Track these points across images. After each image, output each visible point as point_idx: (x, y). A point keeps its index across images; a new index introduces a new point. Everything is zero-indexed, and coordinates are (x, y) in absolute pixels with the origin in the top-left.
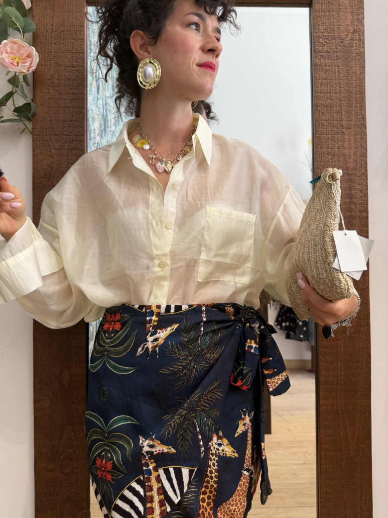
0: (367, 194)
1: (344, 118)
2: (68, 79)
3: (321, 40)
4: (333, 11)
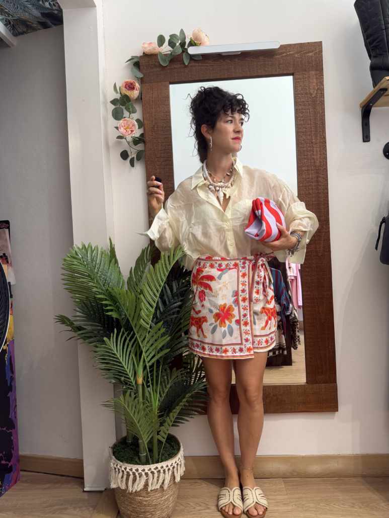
0: (327, 180)
1: (313, 138)
2: (162, 127)
3: (299, 96)
4: (306, 78)
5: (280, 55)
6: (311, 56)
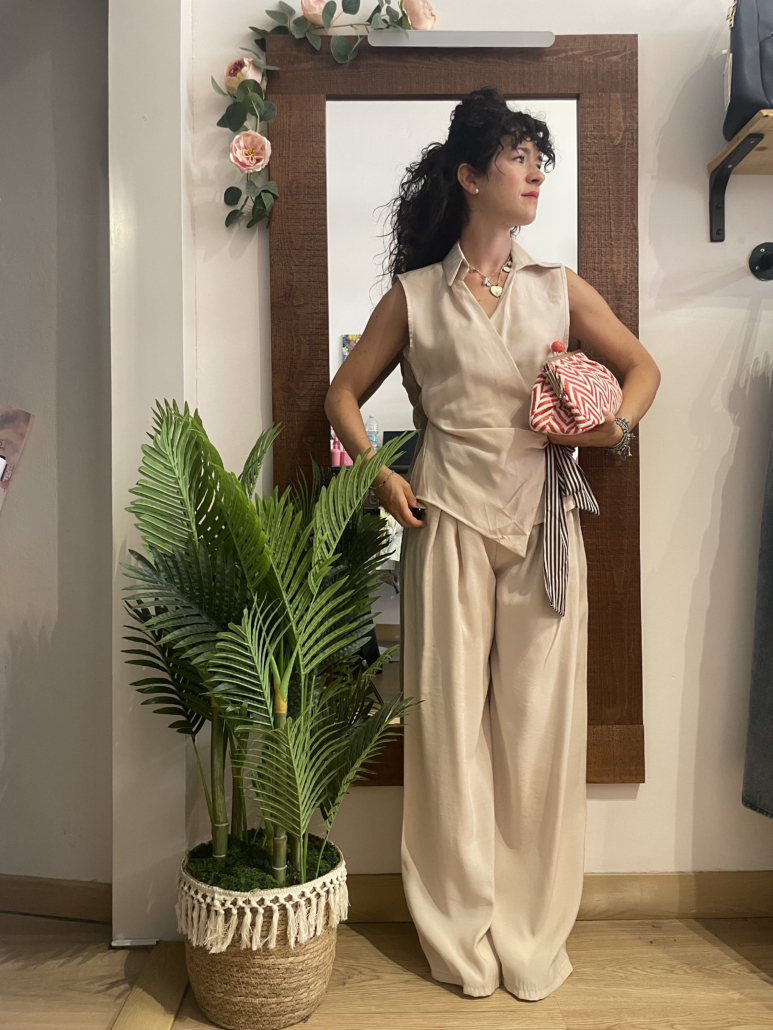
1: (613, 229)
4: (603, 106)
5: (553, 55)
6: (616, 63)
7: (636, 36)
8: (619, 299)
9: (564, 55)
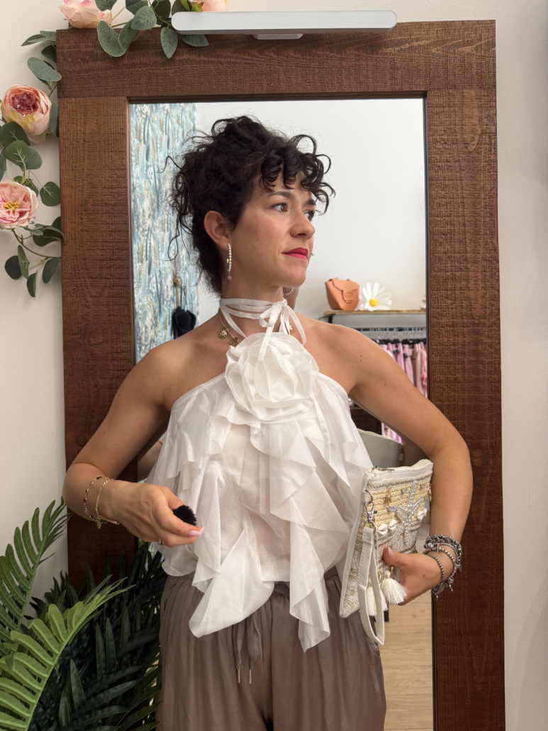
0: (500, 350)
1: (469, 249)
2: (106, 205)
3: (439, 145)
4: (455, 105)
5: (396, 46)
6: (470, 55)
7: (493, 22)
8: (477, 333)
9: (407, 46)
